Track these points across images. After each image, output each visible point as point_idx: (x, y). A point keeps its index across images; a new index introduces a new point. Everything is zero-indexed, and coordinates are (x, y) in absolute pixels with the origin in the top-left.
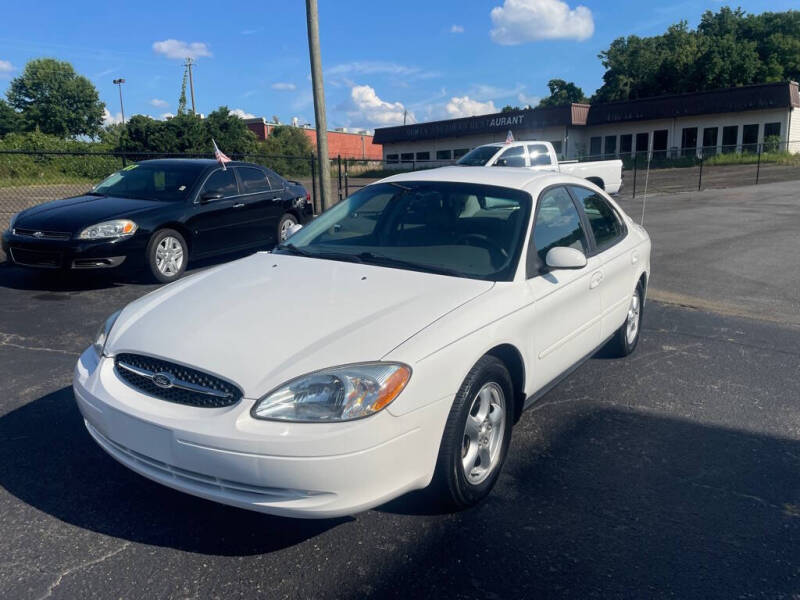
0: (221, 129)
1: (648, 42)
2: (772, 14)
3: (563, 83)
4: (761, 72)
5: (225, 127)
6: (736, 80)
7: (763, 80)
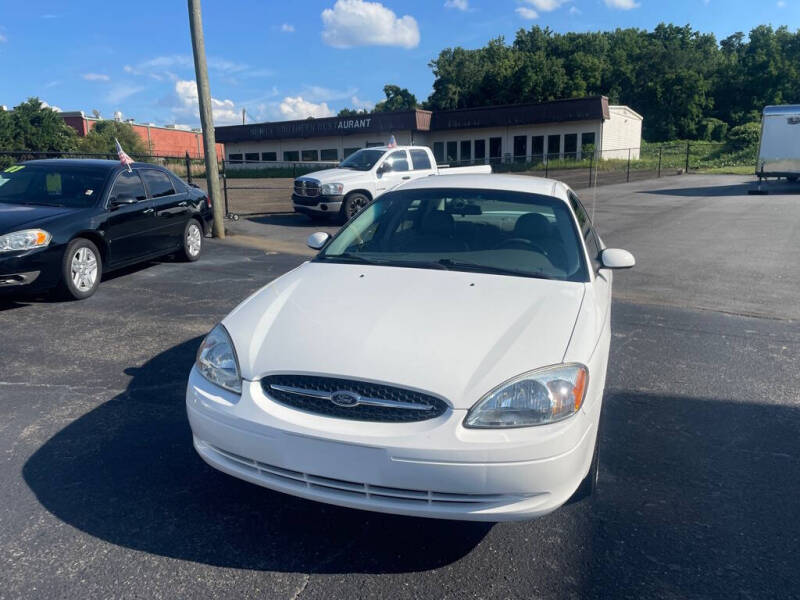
0: (32, 122)
1: (472, 55)
2: (574, 34)
3: (398, 89)
4: (567, 87)
5: (37, 120)
6: (548, 93)
7: (570, 94)
